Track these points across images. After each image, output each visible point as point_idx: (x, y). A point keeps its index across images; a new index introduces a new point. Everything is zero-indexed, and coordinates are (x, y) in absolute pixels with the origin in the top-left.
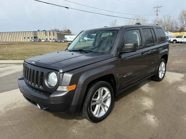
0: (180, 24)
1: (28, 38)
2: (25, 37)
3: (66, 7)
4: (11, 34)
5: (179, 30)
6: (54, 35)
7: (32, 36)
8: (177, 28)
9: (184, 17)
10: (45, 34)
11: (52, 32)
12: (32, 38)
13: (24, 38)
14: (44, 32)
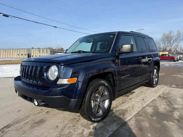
0: (162, 45)
1: (22, 55)
2: (19, 53)
3: (54, 27)
4: (5, 51)
5: (162, 50)
6: (47, 52)
7: (26, 53)
8: (160, 48)
9: (165, 39)
10: (38, 52)
11: (45, 50)
12: (25, 55)
13: (18, 55)
14: (38, 49)
